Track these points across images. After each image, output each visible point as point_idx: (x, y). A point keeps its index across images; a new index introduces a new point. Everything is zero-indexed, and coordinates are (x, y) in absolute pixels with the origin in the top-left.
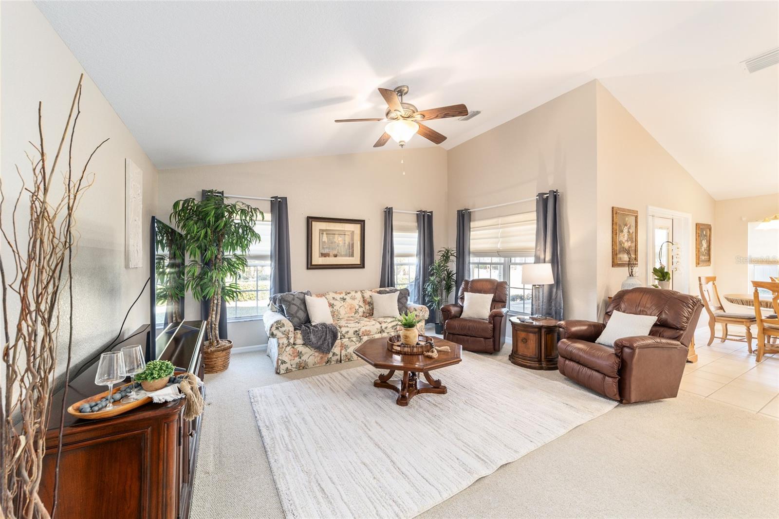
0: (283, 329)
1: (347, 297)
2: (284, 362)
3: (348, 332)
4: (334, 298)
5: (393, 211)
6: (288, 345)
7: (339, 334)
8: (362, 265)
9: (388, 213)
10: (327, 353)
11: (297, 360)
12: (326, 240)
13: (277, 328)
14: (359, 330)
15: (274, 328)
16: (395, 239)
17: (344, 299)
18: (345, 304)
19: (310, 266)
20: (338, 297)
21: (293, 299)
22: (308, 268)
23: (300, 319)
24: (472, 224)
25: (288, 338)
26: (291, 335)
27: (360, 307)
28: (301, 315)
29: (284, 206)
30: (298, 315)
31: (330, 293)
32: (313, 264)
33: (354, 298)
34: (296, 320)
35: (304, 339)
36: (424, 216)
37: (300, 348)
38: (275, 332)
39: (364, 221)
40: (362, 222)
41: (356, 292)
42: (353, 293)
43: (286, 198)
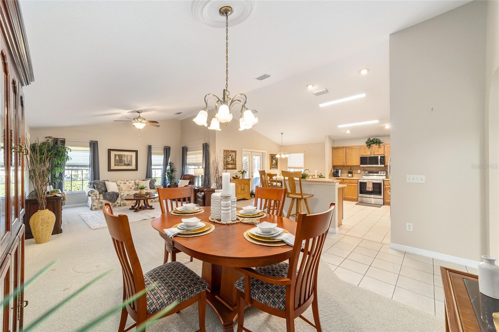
0: (94, 193)
1: (127, 183)
2: (94, 206)
3: (124, 195)
4: (120, 183)
5: (152, 146)
6: (96, 199)
7: (120, 196)
8: (136, 169)
9: (150, 147)
10: (114, 202)
11: (100, 205)
12: (118, 159)
13: (91, 193)
14: (129, 194)
15: (90, 193)
16: (152, 158)
17: (125, 183)
18: (125, 185)
19: (110, 170)
20: (122, 182)
21: (100, 183)
22: (109, 171)
23: (102, 190)
24: (188, 153)
25: (96, 197)
26: (98, 196)
27: (133, 186)
28: (103, 189)
29: (96, 144)
30: (101, 189)
31: (119, 181)
32: (111, 169)
33: (130, 183)
34: (100, 190)
35: (103, 197)
36: (167, 149)
37: (102, 201)
38: (90, 194)
39: (137, 151)
40: (136, 152)
41: (132, 180)
42: (130, 181)
43: (97, 141)
